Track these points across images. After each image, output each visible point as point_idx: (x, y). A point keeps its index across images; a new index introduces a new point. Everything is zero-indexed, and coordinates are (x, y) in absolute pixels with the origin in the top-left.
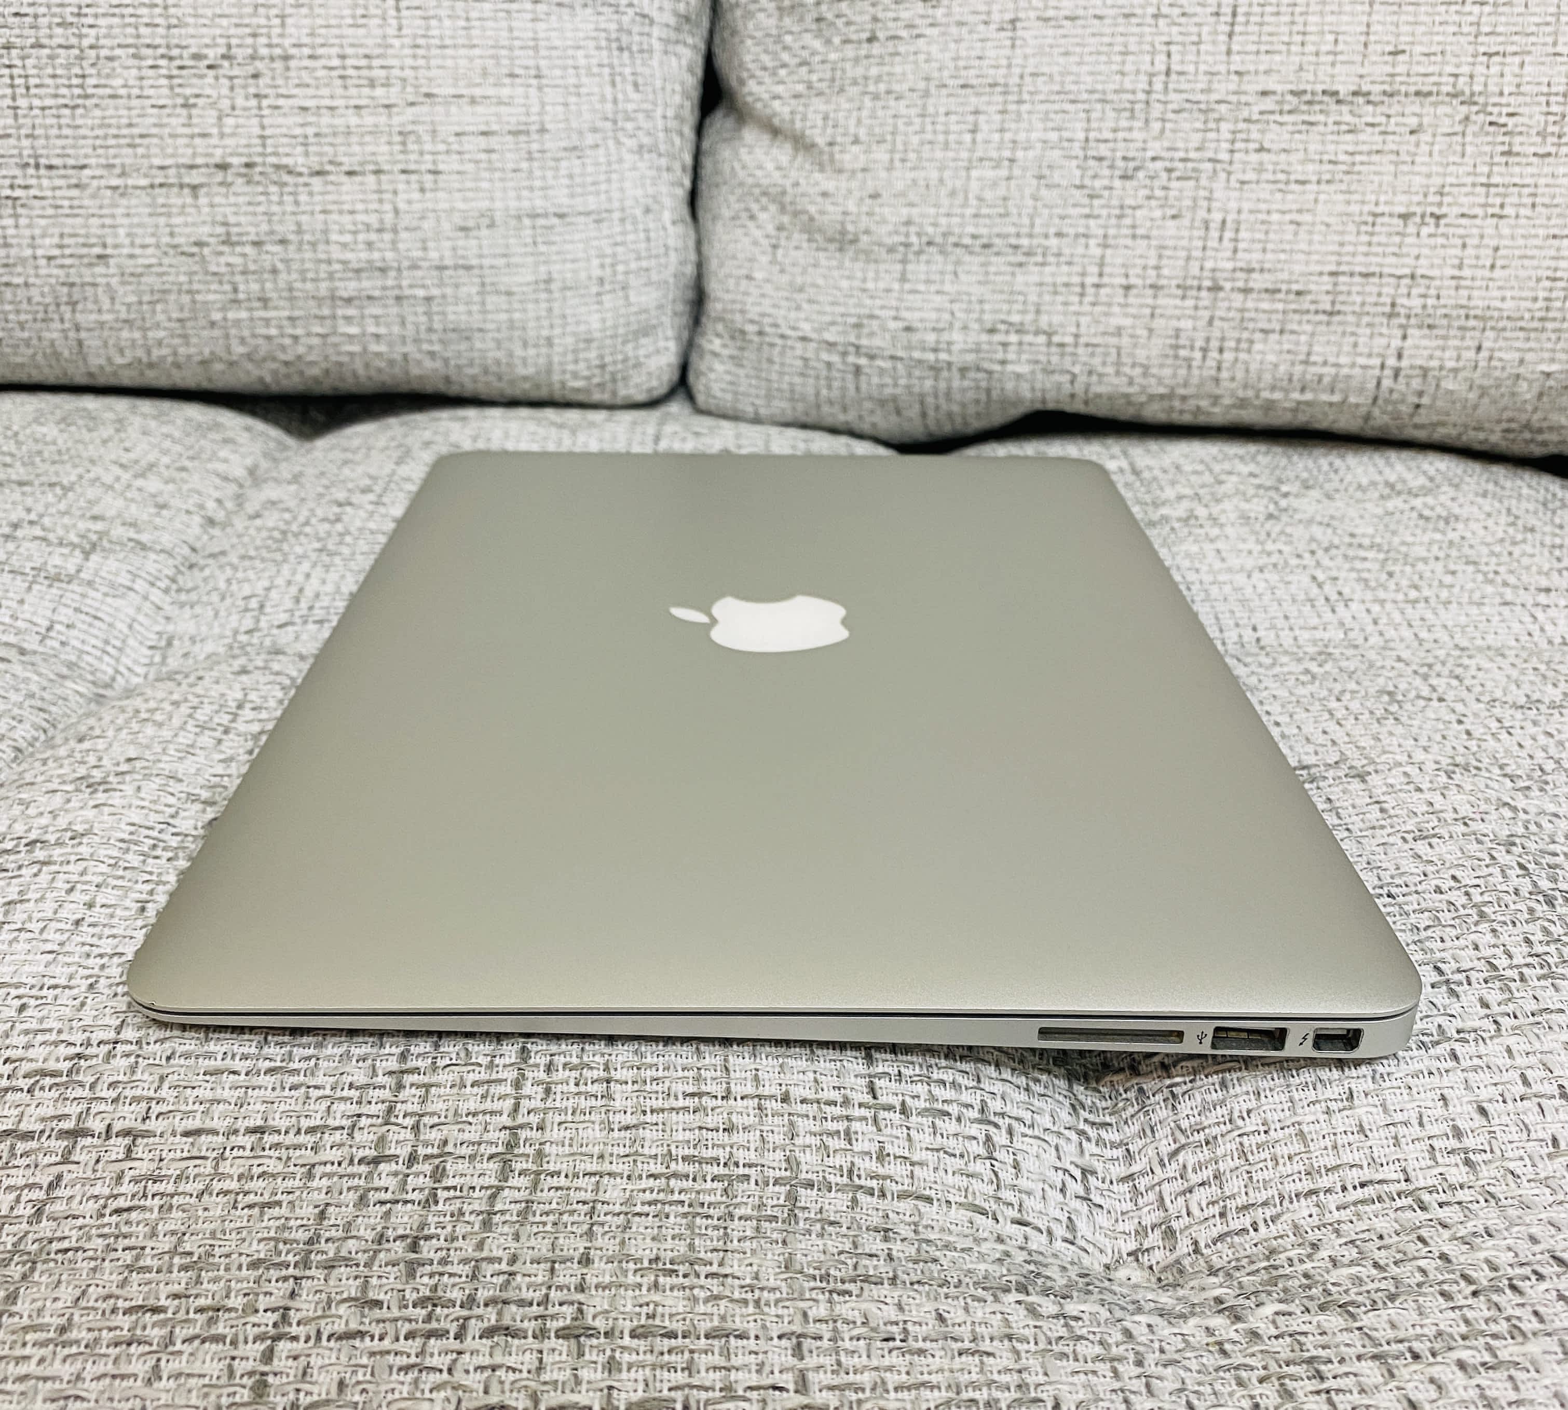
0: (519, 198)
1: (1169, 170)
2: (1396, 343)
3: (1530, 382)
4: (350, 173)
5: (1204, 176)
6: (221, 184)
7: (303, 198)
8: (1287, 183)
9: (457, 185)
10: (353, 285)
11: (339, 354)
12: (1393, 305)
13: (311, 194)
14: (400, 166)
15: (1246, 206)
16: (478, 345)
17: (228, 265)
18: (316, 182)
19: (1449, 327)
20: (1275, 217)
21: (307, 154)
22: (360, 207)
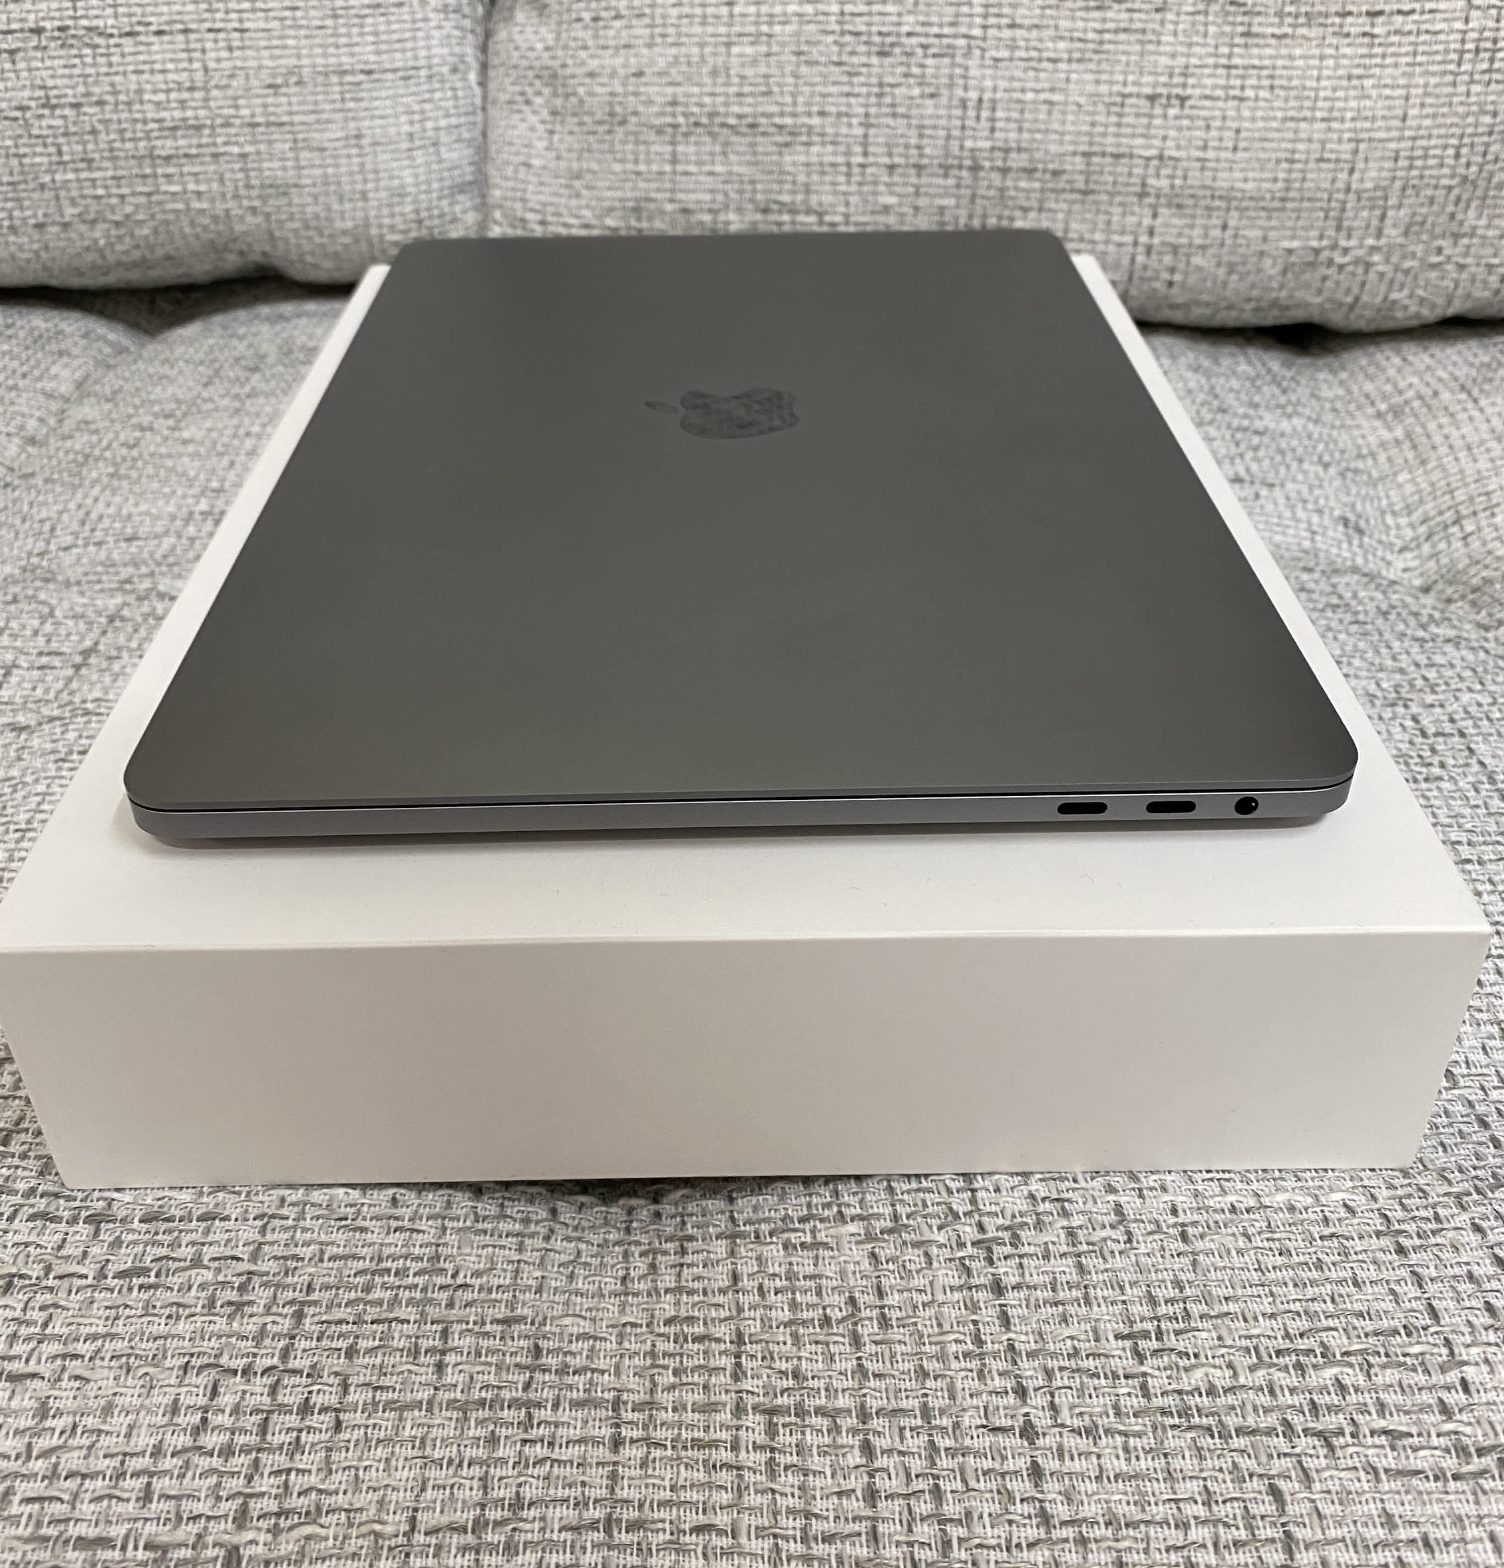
0: (325, 55)
1: (925, 47)
2: (1147, 221)
3: (1275, 258)
4: (159, 33)
5: (959, 52)
6: (36, 48)
7: (115, 59)
8: (1040, 60)
9: (263, 43)
10: (169, 143)
11: (164, 211)
12: (1144, 185)
13: (123, 55)
14: (207, 25)
15: (1002, 84)
16: (296, 200)
17: (50, 127)
18: (126, 41)
19: (1196, 206)
20: (1030, 96)
21: (116, 16)
22: (170, 66)
